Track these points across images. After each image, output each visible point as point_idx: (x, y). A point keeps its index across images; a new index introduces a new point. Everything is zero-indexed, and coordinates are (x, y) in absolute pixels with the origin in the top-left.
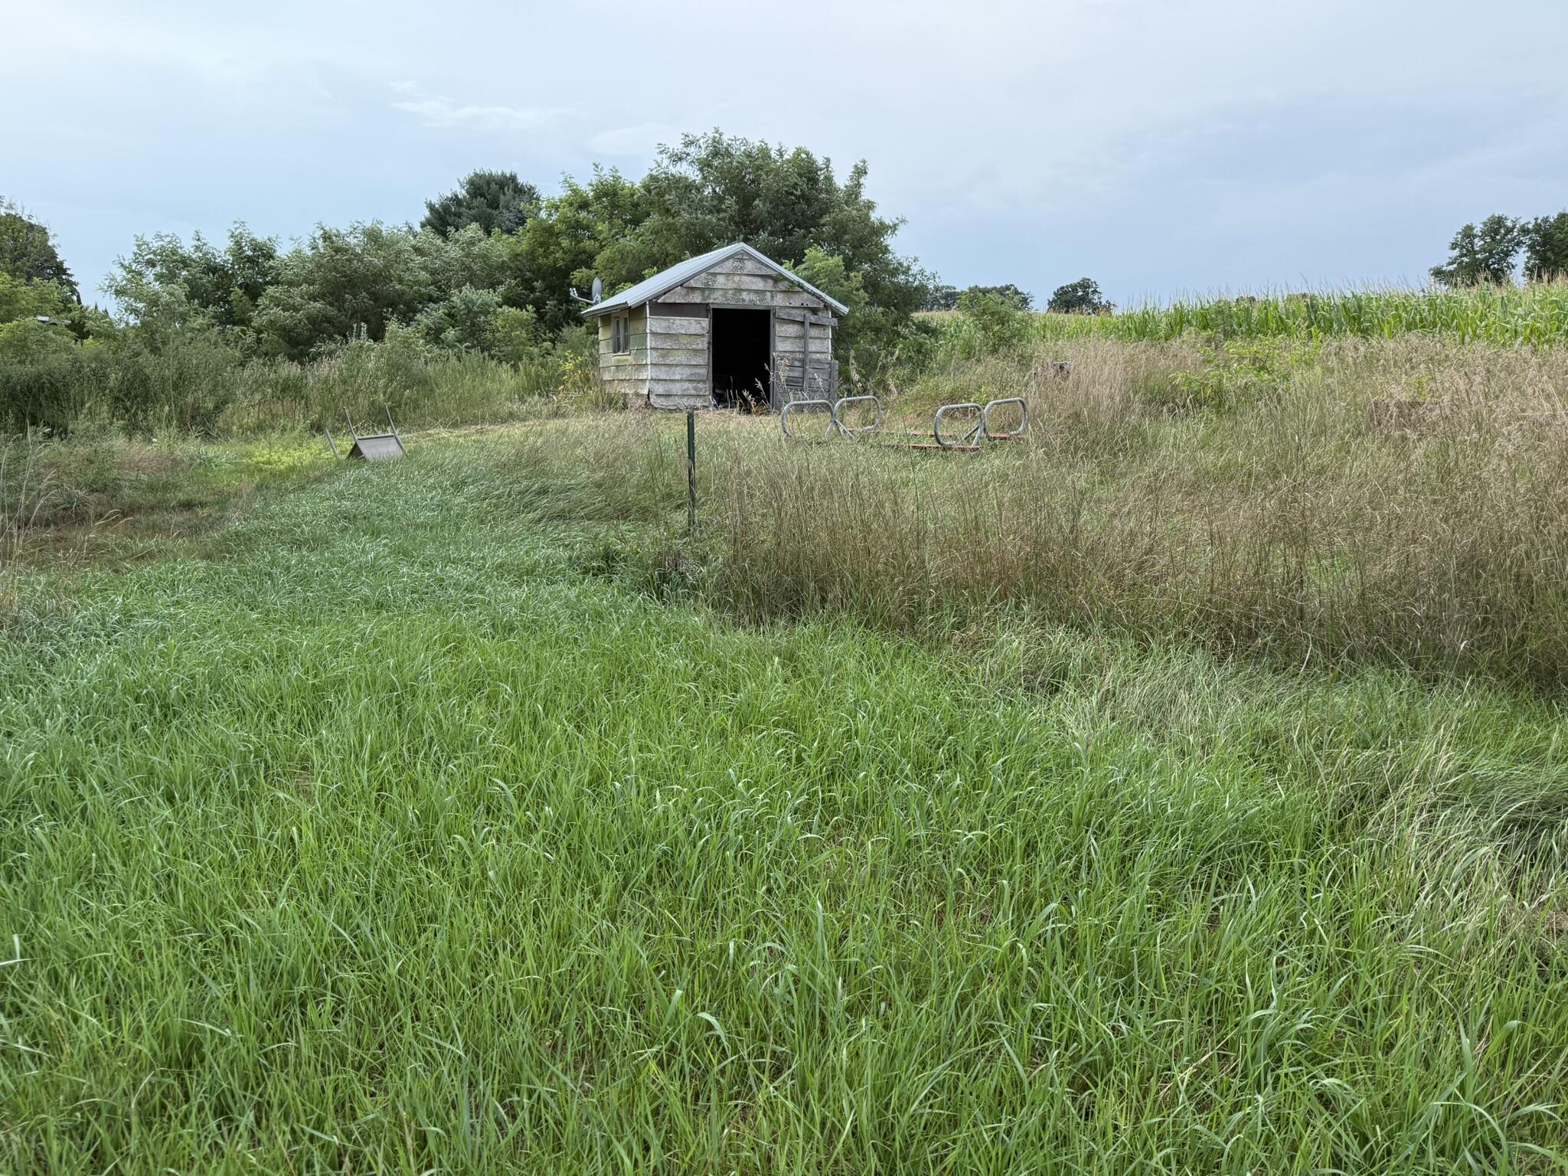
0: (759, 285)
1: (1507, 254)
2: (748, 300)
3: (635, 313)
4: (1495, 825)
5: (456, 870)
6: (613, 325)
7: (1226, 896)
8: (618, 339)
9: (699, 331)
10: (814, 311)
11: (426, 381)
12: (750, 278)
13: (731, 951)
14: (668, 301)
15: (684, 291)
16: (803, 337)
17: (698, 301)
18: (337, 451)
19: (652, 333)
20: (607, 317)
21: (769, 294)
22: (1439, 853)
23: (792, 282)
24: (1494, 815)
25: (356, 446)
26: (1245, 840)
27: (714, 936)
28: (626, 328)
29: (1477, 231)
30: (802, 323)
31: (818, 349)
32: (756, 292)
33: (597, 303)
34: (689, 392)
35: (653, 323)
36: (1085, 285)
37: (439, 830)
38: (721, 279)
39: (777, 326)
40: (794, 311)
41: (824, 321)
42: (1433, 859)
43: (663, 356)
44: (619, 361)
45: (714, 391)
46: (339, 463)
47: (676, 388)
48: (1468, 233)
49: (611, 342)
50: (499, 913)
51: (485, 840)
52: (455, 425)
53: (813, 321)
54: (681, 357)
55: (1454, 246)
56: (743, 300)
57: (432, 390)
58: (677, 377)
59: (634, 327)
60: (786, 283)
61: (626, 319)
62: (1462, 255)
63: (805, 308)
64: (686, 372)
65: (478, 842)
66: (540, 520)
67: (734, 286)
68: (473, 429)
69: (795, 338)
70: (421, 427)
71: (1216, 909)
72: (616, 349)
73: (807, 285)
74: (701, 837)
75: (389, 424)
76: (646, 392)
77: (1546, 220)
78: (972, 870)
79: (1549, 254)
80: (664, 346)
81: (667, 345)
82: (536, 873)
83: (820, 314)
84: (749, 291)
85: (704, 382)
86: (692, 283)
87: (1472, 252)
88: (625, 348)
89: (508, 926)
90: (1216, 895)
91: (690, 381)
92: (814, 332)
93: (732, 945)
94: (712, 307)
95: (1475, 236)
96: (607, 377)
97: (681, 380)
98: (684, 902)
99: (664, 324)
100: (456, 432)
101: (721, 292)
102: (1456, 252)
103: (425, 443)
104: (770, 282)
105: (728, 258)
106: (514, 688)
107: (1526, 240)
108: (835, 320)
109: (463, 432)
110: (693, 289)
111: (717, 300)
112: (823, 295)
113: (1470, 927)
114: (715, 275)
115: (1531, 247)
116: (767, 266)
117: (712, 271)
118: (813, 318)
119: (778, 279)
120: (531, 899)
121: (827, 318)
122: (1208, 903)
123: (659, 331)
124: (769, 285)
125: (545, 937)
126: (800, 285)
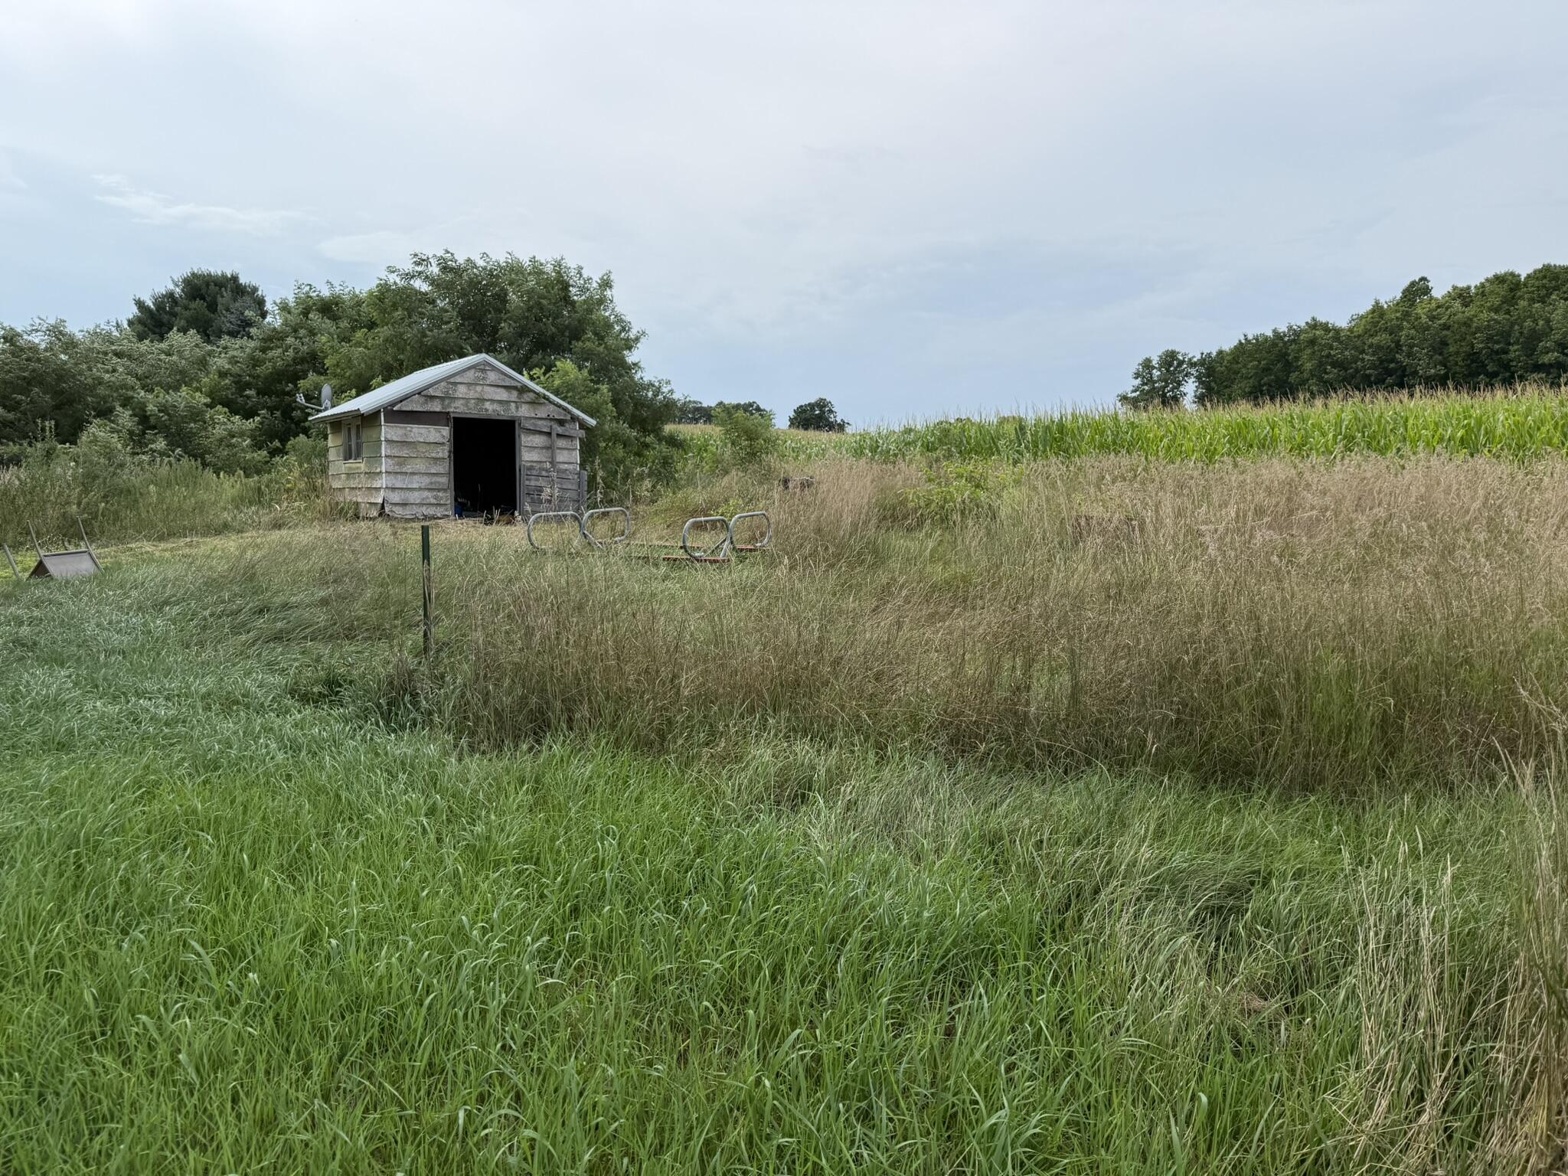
0: (503, 395)
1: (1179, 384)
2: (491, 410)
3: (368, 420)
4: (1192, 913)
5: (138, 1057)
6: (344, 432)
7: (960, 1005)
8: (350, 446)
9: (439, 439)
10: (561, 423)
11: (129, 491)
12: (493, 389)
13: (461, 1121)
14: (404, 409)
15: (422, 399)
16: (549, 448)
17: (438, 410)
18: (18, 569)
19: (387, 441)
20: (337, 424)
21: (513, 405)
22: (1146, 945)
23: (538, 394)
24: (1190, 904)
25: (41, 564)
26: (977, 945)
27: (442, 1104)
28: (358, 436)
29: (1154, 363)
30: (549, 434)
31: (566, 460)
32: (500, 402)
33: (326, 409)
34: (428, 501)
35: (387, 431)
36: (822, 404)
37: (121, 1012)
38: (462, 390)
39: (523, 436)
40: (540, 423)
41: (572, 433)
42: (1140, 952)
43: (400, 464)
44: (350, 468)
45: (456, 500)
46: (18, 583)
47: (415, 497)
48: (1147, 364)
49: (342, 449)
50: (191, 1103)
51: (177, 1017)
52: (161, 538)
53: (560, 432)
54: (420, 466)
55: (1137, 375)
56: (487, 410)
57: (136, 501)
58: (415, 486)
59: (367, 434)
60: (532, 395)
61: (358, 426)
62: (1144, 384)
63: (551, 420)
64: (425, 481)
65: (167, 1019)
66: (253, 644)
67: (477, 395)
68: (182, 542)
69: (542, 448)
70: (121, 540)
71: (953, 1018)
72: (348, 456)
73: (552, 397)
74: (428, 993)
75: (83, 539)
76: (380, 501)
77: (1209, 354)
78: (719, 1001)
79: (1213, 384)
80: (400, 454)
81: (405, 453)
82: (236, 1052)
83: (567, 425)
84: (492, 401)
85: (445, 490)
86: (431, 392)
87: (1151, 381)
88: (358, 455)
89: (203, 1119)
90: (952, 1003)
91: (429, 490)
92: (561, 443)
93: (461, 1114)
94: (452, 415)
95: (1154, 368)
96: (336, 485)
97: (420, 489)
98: (409, 1070)
99: (400, 432)
100: (162, 545)
101: (462, 402)
102: (1138, 381)
103: (124, 558)
104: (515, 393)
105: (469, 368)
106: (217, 837)
107: (1193, 371)
108: (583, 432)
109: (170, 545)
110: (432, 398)
111: (458, 408)
112: (570, 407)
113: (1174, 1017)
114: (455, 384)
115: (1198, 378)
116: (510, 377)
117: (452, 380)
118: (560, 430)
119: (523, 390)
120: (230, 1083)
121: (575, 429)
122: (944, 1013)
123: (395, 438)
124: (514, 395)
125: (246, 1126)
126: (545, 397)
